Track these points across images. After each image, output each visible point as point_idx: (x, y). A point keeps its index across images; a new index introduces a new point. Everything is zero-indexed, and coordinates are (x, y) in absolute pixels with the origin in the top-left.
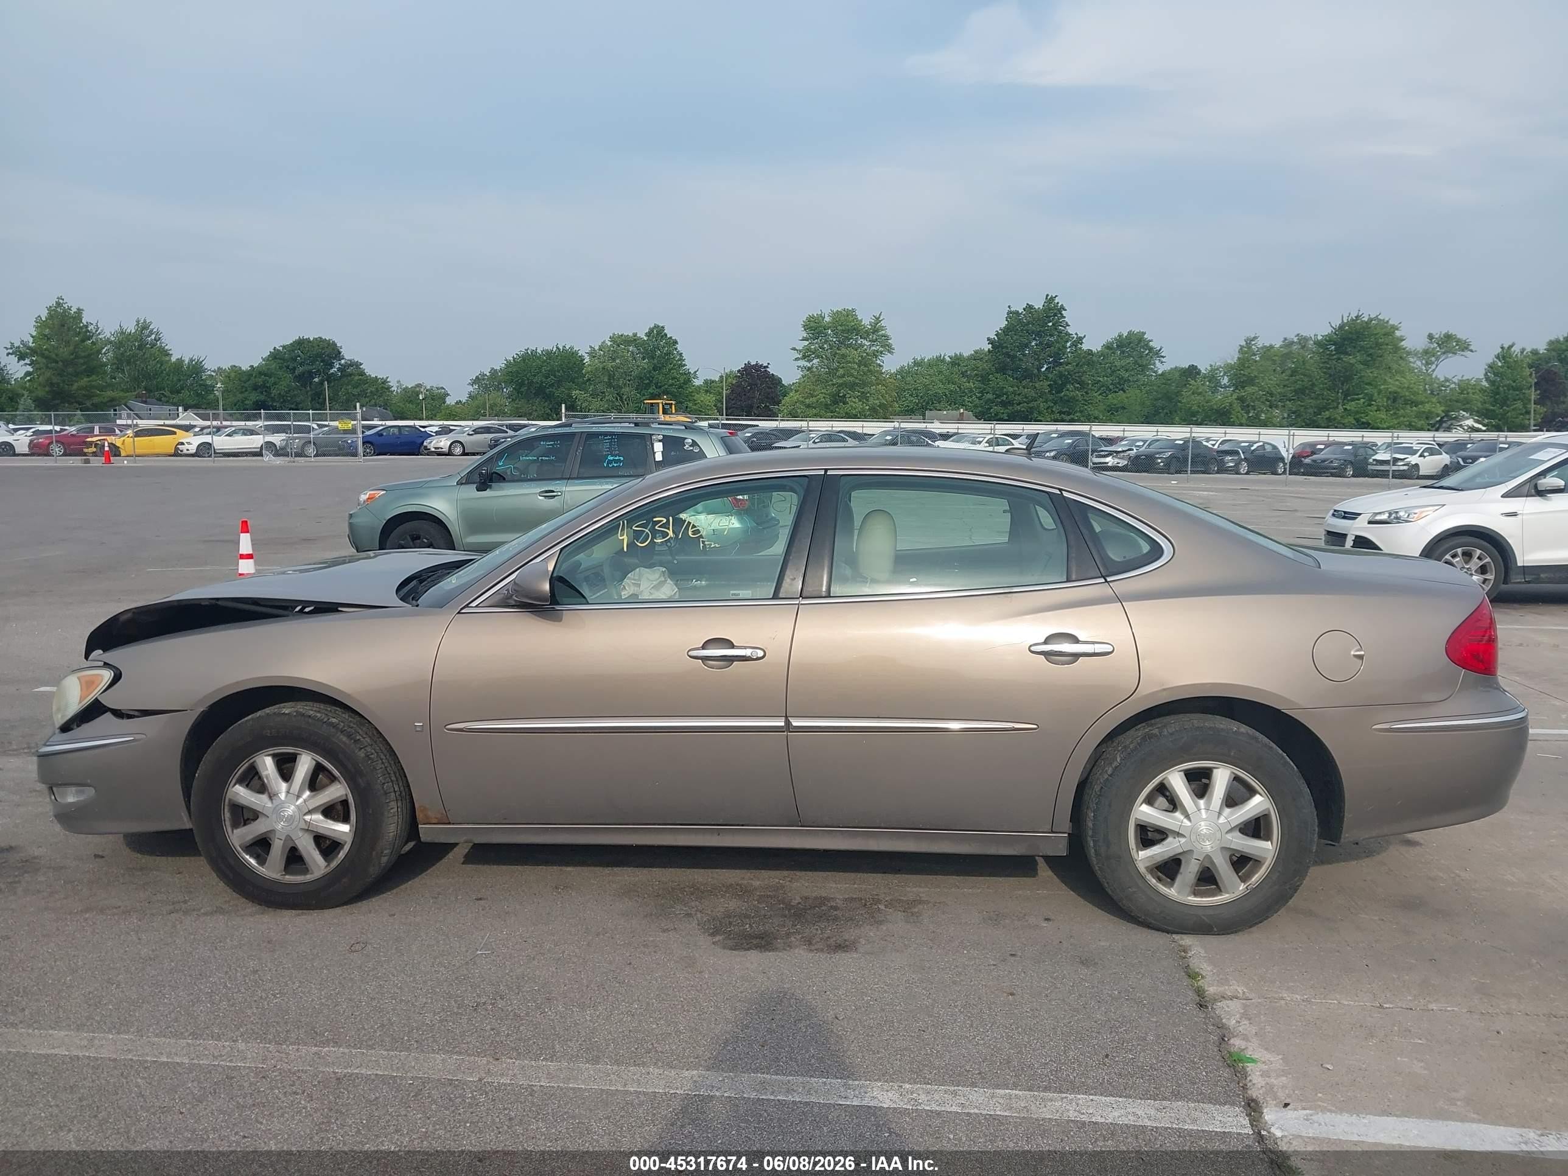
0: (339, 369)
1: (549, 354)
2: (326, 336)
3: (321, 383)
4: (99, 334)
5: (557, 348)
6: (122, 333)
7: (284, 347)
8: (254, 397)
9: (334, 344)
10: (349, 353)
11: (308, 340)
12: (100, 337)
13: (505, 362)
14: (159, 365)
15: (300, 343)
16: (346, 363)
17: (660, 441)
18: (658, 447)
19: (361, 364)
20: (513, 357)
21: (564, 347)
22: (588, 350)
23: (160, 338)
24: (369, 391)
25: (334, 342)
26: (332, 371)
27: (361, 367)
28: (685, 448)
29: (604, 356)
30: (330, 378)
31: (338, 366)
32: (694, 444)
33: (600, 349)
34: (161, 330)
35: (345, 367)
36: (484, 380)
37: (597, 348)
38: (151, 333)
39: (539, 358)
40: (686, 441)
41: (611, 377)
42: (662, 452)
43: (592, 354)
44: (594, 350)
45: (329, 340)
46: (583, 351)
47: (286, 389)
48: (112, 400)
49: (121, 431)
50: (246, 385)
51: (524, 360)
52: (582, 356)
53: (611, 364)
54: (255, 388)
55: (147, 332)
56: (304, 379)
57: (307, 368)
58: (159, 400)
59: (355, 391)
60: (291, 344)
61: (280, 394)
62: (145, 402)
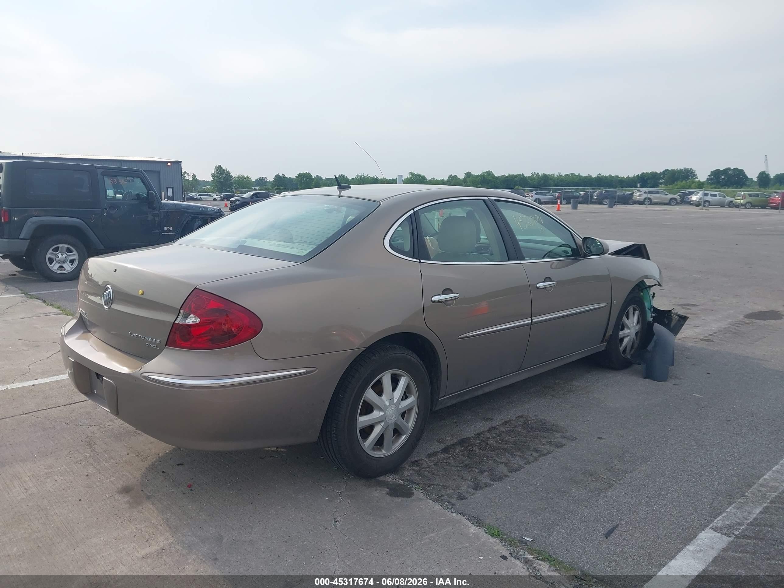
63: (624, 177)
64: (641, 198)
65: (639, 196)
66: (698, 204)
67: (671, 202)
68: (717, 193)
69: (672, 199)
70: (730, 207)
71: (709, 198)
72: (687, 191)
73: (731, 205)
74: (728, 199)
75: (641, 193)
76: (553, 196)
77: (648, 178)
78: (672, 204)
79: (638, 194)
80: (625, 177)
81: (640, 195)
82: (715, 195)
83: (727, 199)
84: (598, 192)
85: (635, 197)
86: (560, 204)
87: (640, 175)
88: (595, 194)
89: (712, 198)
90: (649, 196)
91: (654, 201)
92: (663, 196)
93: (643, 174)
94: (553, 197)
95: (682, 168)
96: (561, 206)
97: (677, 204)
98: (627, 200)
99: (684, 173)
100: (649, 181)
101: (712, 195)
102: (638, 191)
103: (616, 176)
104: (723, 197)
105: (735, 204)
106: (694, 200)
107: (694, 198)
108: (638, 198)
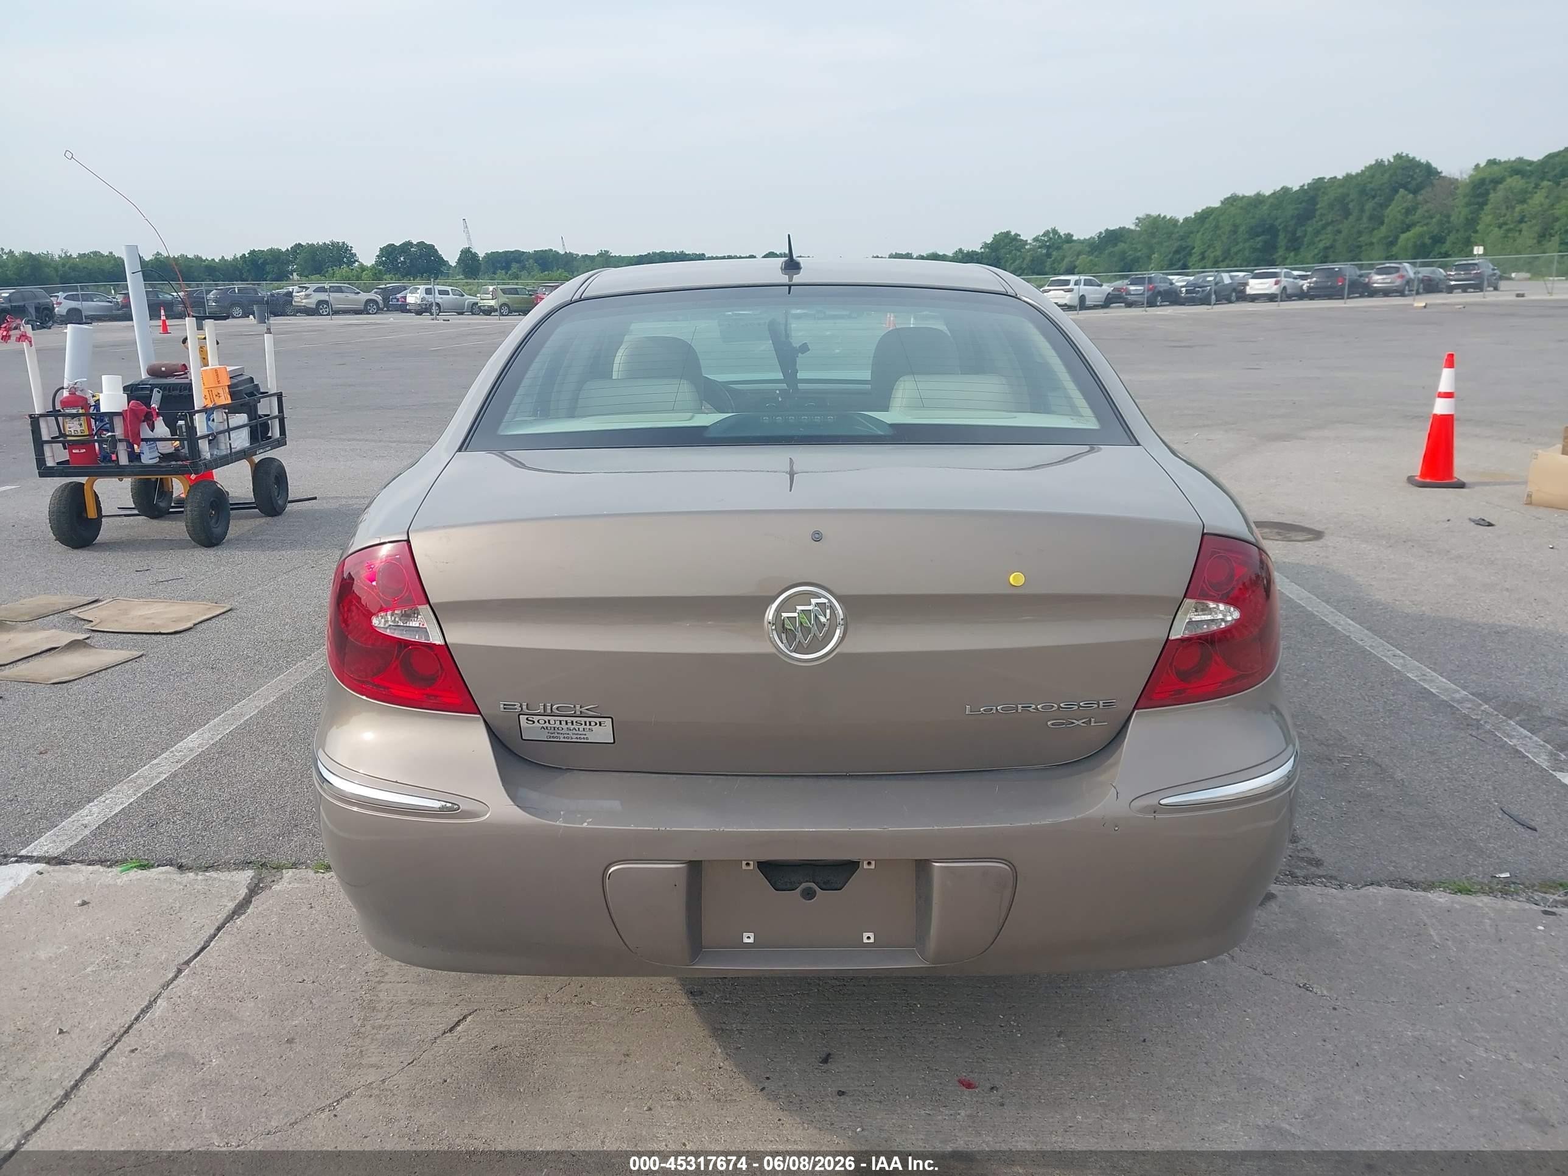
63: (213, 260)
64: (311, 302)
65: (305, 299)
66: (422, 310)
67: (369, 308)
68: (449, 289)
69: (369, 301)
70: (473, 314)
71: (439, 298)
72: (388, 285)
73: (475, 309)
74: (469, 299)
75: (308, 292)
76: (108, 302)
77: (265, 263)
78: (371, 312)
79: (303, 294)
80: (217, 261)
81: (307, 296)
82: (446, 293)
83: (466, 299)
84: (215, 291)
85: (296, 299)
86: (167, 318)
87: (247, 256)
88: (211, 296)
89: (442, 298)
90: (323, 296)
91: (336, 306)
92: (352, 296)
93: (252, 252)
94: (110, 304)
95: (328, 242)
96: (168, 322)
97: (379, 310)
98: (281, 307)
99: (331, 251)
100: (268, 268)
101: (441, 292)
102: (300, 287)
103: (196, 258)
104: (459, 295)
105: (482, 308)
106: (413, 302)
107: (412, 299)
108: (304, 301)
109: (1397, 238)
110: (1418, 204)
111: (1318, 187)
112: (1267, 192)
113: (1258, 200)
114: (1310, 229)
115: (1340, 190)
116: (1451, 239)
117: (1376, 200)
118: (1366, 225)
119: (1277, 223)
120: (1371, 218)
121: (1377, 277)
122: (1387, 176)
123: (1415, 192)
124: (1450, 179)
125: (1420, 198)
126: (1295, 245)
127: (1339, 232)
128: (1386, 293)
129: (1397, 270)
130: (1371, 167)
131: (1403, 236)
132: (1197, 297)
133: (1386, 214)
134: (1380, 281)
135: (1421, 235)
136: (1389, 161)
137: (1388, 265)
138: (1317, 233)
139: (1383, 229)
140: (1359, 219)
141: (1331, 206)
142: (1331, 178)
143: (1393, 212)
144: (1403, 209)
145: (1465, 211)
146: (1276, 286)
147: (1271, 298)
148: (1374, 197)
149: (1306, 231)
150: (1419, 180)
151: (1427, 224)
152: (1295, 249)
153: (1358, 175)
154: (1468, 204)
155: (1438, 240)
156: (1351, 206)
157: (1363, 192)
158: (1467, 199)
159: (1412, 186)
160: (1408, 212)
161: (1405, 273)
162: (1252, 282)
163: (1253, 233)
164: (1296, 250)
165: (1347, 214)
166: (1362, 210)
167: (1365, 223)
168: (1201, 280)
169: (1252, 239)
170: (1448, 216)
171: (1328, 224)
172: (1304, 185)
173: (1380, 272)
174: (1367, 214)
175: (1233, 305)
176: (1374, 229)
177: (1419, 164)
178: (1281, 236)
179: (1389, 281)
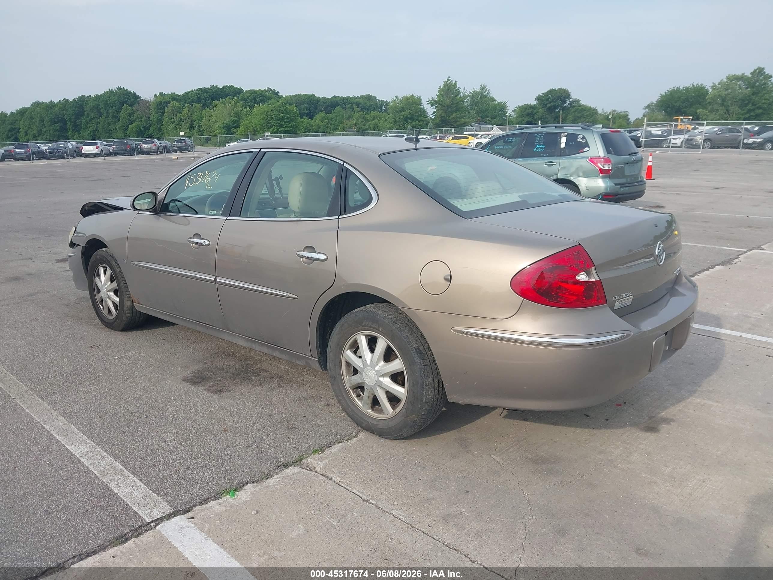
0: (569, 104)
1: (687, 89)
2: (563, 87)
3: (559, 111)
4: (465, 92)
5: (693, 85)
6: (474, 91)
7: (543, 94)
8: (526, 119)
9: (568, 91)
10: (574, 96)
11: (555, 90)
12: (465, 94)
13: (660, 95)
14: (488, 106)
15: (551, 91)
16: (572, 100)
17: (565, 136)
18: (564, 140)
19: (580, 101)
20: (665, 92)
21: (697, 84)
22: (711, 85)
23: (489, 93)
24: (586, 115)
25: (567, 90)
26: (565, 105)
27: (580, 102)
28: (578, 140)
29: (721, 88)
30: (564, 109)
31: (568, 102)
32: (584, 138)
33: (719, 84)
34: (490, 89)
35: (572, 102)
36: (652, 106)
37: (717, 84)
38: (486, 91)
39: (680, 92)
40: (579, 136)
41: (724, 100)
42: (565, 143)
43: (714, 87)
44: (715, 85)
45: (565, 89)
46: (708, 86)
47: (542, 115)
48: (465, 123)
49: (448, 137)
50: (524, 113)
51: (671, 94)
52: (708, 89)
53: (724, 93)
54: (528, 115)
55: (484, 90)
56: (551, 110)
57: (552, 104)
58: (486, 122)
59: (579, 115)
60: (547, 92)
61: (539, 117)
62: (479, 124)
109: (127, 127)
110: (134, 111)
111: (82, 102)
112: (56, 101)
113: (51, 106)
114: (83, 121)
115: (95, 103)
116: (152, 128)
117: (114, 108)
118: (112, 120)
119: (65, 117)
120: (113, 117)
121: (144, 146)
122: (116, 97)
123: (131, 106)
124: (146, 101)
125: (134, 109)
126: (77, 128)
127: (98, 123)
128: (148, 153)
129: (153, 142)
130: (107, 92)
131: (130, 126)
132: (55, 155)
133: (120, 115)
134: (145, 147)
135: (138, 126)
136: (115, 90)
137: (147, 140)
138: (88, 123)
139: (120, 122)
140: (107, 117)
141: (92, 110)
142: (88, 96)
143: (123, 114)
144: (127, 113)
145: (156, 116)
146: (98, 149)
147: (94, 155)
148: (112, 107)
149: (81, 122)
150: (132, 100)
151: (140, 121)
152: (77, 131)
153: (101, 95)
154: (157, 113)
155: (146, 128)
156: (101, 110)
157: (106, 104)
158: (155, 110)
159: (130, 103)
160: (130, 115)
161: (156, 144)
162: (84, 147)
163: (53, 122)
164: (79, 131)
165: (101, 115)
166: (108, 113)
167: (110, 119)
168: (55, 146)
169: (53, 125)
170: (149, 118)
171: (91, 120)
172: (75, 98)
173: (145, 143)
174: (111, 115)
175: (75, 159)
176: (115, 122)
177: (130, 93)
178: (69, 124)
179: (150, 147)
